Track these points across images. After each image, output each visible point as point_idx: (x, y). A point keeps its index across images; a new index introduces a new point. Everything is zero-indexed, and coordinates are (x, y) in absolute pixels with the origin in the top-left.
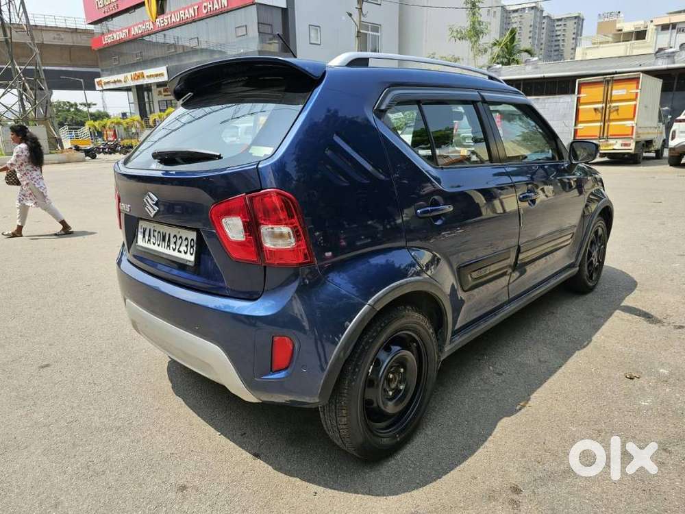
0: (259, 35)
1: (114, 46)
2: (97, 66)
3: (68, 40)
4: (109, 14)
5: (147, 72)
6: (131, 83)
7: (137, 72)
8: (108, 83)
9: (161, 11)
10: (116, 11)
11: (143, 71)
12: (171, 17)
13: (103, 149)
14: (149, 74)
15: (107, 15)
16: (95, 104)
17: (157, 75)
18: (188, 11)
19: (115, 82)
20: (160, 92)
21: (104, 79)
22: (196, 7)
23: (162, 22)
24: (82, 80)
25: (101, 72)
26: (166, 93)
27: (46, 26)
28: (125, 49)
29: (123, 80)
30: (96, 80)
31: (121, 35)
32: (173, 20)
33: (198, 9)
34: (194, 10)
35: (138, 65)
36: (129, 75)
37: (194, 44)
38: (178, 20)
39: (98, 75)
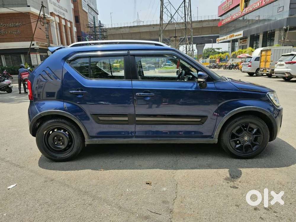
0: (290, 10)
1: (226, 24)
2: (218, 33)
3: (211, 24)
4: (226, 11)
5: (235, 34)
6: (229, 39)
7: (231, 35)
8: (221, 40)
9: (246, 6)
10: (229, 10)
11: (234, 34)
12: (249, 8)
13: (212, 67)
14: (236, 35)
15: (225, 12)
16: (221, 48)
17: (239, 35)
18: (257, 4)
19: (223, 39)
20: (241, 42)
21: (220, 39)
22: (260, 2)
23: (245, 11)
24: (212, 40)
25: (220, 36)
26: (243, 42)
27: (205, 20)
28: (230, 25)
29: (226, 38)
30: (217, 39)
31: (229, 19)
32: (250, 9)
33: (261, 2)
34: (260, 3)
35: (233, 31)
36: (228, 36)
37: (257, 19)
38: (252, 9)
39: (218, 37)
